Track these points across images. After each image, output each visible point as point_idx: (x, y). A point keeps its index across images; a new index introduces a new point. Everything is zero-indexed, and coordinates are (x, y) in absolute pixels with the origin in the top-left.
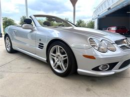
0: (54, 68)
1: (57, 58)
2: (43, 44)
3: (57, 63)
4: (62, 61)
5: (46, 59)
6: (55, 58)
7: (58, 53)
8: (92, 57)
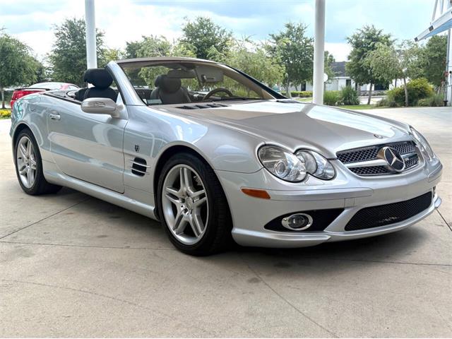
0: (174, 232)
1: (183, 201)
2: (144, 162)
3: (181, 217)
4: (195, 210)
5: (152, 208)
6: (177, 202)
7: (186, 187)
8: (262, 194)
